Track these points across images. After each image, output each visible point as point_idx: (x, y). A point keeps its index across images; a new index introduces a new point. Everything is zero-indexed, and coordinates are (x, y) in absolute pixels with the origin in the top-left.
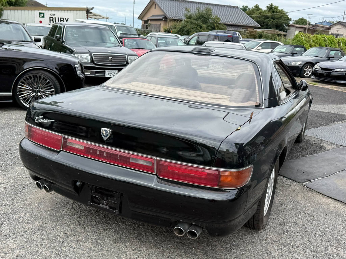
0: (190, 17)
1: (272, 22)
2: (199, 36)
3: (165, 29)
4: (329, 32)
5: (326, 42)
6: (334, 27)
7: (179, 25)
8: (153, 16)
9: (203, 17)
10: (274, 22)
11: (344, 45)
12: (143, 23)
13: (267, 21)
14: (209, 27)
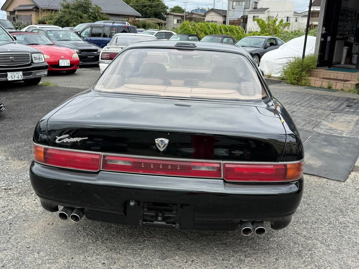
0: (67, 7)
1: (151, 10)
2: (92, 27)
3: (38, 21)
4: (204, 19)
5: (210, 30)
6: (209, 14)
7: (57, 16)
8: (20, 6)
9: (82, 6)
10: (152, 10)
11: (225, 32)
12: (9, 14)
13: (145, 10)
14: (90, 17)
